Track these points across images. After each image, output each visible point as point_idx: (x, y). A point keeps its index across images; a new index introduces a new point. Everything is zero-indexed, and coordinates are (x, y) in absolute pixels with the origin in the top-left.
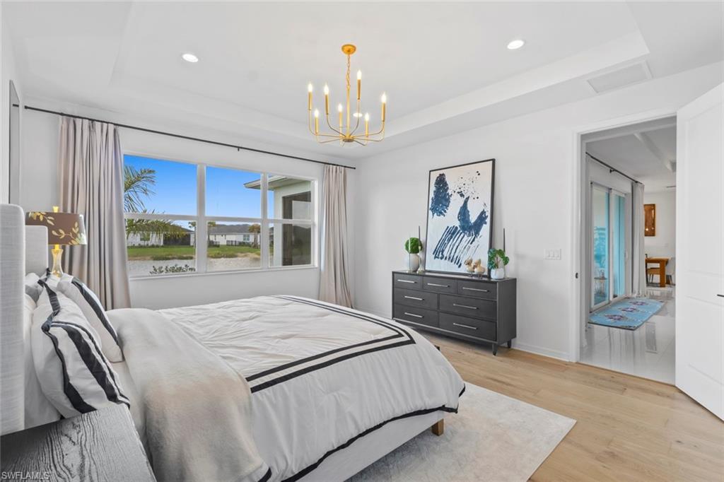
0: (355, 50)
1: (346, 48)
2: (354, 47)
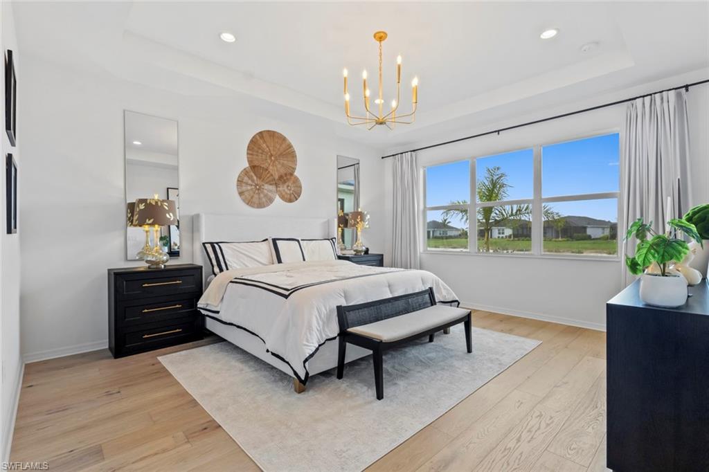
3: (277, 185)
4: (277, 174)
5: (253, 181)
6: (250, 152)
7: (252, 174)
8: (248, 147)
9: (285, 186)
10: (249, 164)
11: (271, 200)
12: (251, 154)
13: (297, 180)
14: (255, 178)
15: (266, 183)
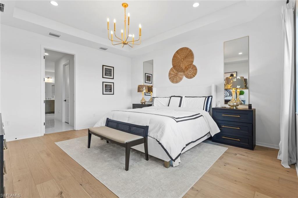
0: (128, 6)
1: (124, 5)
2: (127, 4)
3: (184, 72)
4: (184, 67)
5: (174, 72)
6: (173, 61)
7: (174, 70)
8: (173, 59)
9: (188, 71)
10: (173, 66)
11: (181, 79)
12: (174, 62)
13: (195, 66)
14: (175, 71)
15: (179, 72)
